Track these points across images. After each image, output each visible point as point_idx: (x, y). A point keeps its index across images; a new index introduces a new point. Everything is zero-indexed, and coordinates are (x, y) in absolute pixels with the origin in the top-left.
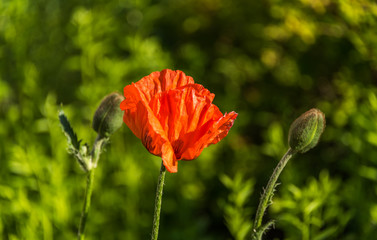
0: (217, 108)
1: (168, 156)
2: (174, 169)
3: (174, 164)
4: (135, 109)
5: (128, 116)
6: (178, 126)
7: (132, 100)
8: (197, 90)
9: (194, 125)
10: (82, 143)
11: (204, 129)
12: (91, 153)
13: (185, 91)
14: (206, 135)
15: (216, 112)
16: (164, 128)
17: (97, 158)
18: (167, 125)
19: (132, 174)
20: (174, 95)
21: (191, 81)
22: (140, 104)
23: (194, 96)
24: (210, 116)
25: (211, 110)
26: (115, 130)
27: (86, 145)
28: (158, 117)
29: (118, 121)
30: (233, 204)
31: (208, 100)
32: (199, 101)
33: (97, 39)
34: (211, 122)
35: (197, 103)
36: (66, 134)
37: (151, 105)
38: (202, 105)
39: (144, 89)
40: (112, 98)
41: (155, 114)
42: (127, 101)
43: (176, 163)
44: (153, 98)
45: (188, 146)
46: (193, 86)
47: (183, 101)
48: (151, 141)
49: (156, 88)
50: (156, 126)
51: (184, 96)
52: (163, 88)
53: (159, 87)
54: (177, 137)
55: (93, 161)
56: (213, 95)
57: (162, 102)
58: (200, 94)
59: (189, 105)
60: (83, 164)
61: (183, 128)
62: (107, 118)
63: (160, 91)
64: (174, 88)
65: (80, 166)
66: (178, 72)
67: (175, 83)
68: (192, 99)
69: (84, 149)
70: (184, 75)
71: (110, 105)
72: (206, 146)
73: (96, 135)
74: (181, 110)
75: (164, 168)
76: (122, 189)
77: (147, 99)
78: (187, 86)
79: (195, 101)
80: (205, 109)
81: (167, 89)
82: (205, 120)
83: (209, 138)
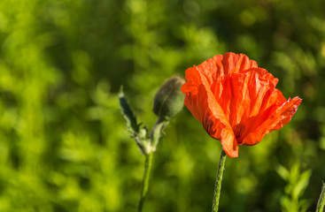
0: (281, 93)
1: (228, 140)
2: (235, 154)
3: (234, 149)
4: (196, 92)
5: (190, 99)
6: (240, 110)
7: (193, 83)
8: (261, 75)
9: (256, 110)
10: (141, 127)
11: (267, 114)
12: (150, 137)
13: (248, 74)
14: (269, 120)
15: (279, 97)
16: (225, 112)
17: (156, 142)
18: (228, 109)
19: (185, 165)
20: (237, 79)
21: (255, 65)
22: (202, 87)
23: (257, 80)
24: (274, 101)
25: (274, 95)
26: (175, 113)
27: (145, 128)
28: (219, 102)
29: (178, 105)
30: (290, 197)
31: (271, 85)
32: (262, 85)
33: (150, 28)
34: (274, 107)
35: (261, 87)
36: (125, 117)
37: (212, 89)
38: (265, 89)
39: (207, 72)
40: (173, 82)
41: (217, 98)
42: (188, 84)
43: (237, 148)
44: (215, 81)
45: (250, 130)
46: (256, 70)
47: (245, 85)
48: (212, 125)
49: (218, 72)
50: (216, 111)
51: (247, 79)
52: (226, 72)
53: (222, 70)
54: (238, 122)
55: (152, 144)
56: (277, 80)
57: (225, 86)
58: (264, 78)
59: (252, 89)
60: (142, 147)
61: (245, 112)
62: (167, 101)
63: (222, 74)
64: (237, 72)
65: (139, 149)
66: (242, 56)
67: (238, 67)
68: (255, 83)
69: (143, 133)
70: (247, 59)
71: (171, 89)
72: (267, 132)
73: (156, 119)
74: (244, 94)
75: (224, 153)
76: (174, 180)
77: (209, 83)
78: (251, 70)
79: (258, 85)
80: (269, 93)
81: (230, 72)
82: (268, 105)
83: (271, 124)
